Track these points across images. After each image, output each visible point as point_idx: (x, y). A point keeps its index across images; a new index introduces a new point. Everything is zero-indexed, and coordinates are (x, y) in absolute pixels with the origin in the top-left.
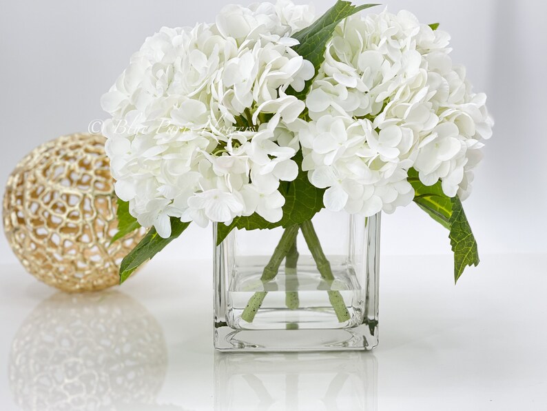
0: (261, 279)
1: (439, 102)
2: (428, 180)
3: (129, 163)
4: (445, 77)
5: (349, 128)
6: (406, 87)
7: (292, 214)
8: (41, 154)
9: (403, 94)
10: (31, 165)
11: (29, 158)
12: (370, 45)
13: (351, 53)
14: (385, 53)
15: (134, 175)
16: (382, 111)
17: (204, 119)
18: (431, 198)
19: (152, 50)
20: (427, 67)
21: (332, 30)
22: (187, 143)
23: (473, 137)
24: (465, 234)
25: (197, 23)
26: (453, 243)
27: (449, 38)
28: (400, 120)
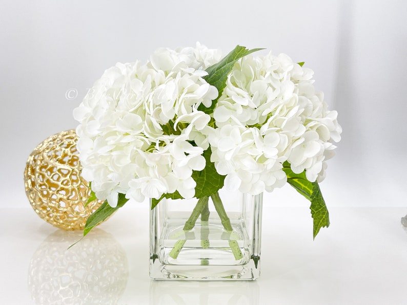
0: (184, 229)
1: (306, 116)
2: (297, 170)
3: (89, 157)
4: (310, 99)
5: (243, 134)
6: (284, 106)
7: (203, 189)
8: (48, 142)
9: (281, 110)
10: (41, 149)
11: (41, 145)
12: (259, 76)
13: (246, 82)
14: (269, 82)
15: (92, 165)
16: (266, 122)
17: (140, 126)
18: (298, 180)
19: (108, 78)
20: (298, 93)
21: (232, 65)
22: (129, 143)
23: (328, 141)
24: (321, 206)
25: (137, 60)
26: (312, 213)
27: (313, 73)
28: (279, 129)
